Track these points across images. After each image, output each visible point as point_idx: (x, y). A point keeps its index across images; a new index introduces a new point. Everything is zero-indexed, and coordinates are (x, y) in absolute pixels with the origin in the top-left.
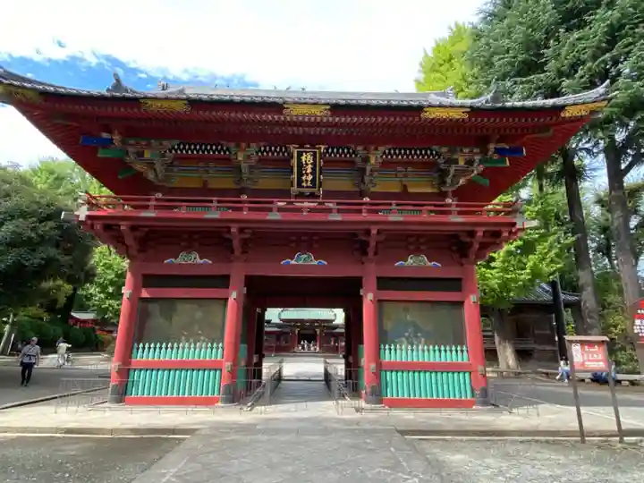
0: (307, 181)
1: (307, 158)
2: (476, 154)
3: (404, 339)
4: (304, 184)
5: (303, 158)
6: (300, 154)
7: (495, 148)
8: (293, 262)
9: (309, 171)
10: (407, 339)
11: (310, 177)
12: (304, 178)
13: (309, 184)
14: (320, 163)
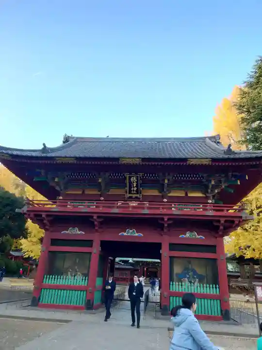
0: (134, 190)
1: (134, 179)
2: (223, 177)
3: (186, 279)
4: (132, 192)
5: (132, 179)
6: (130, 178)
7: (232, 175)
8: (125, 234)
9: (135, 185)
10: (188, 278)
11: (135, 189)
12: (132, 189)
13: (135, 192)
14: (140, 182)
